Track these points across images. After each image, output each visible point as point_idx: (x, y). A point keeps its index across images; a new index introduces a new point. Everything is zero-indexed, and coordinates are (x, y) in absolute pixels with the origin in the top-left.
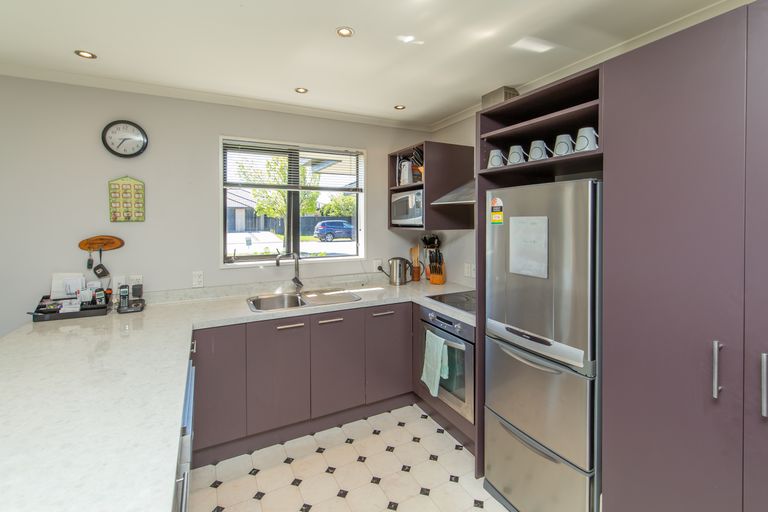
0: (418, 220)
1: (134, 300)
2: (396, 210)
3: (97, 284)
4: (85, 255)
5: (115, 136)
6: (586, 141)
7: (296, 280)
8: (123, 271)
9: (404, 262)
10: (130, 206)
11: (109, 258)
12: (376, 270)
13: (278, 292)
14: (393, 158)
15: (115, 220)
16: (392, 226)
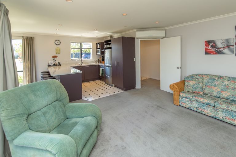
0: (100, 53)
1: (59, 65)
2: (97, 52)
3: (55, 62)
4: (53, 58)
5: (56, 42)
6: (110, 46)
7: (82, 62)
8: (58, 60)
9: (99, 60)
10: (58, 52)
11: (56, 59)
12: (94, 61)
13: (79, 64)
14: (97, 44)
15: (57, 53)
16: (97, 54)
